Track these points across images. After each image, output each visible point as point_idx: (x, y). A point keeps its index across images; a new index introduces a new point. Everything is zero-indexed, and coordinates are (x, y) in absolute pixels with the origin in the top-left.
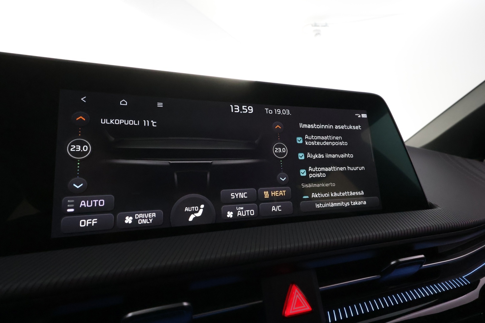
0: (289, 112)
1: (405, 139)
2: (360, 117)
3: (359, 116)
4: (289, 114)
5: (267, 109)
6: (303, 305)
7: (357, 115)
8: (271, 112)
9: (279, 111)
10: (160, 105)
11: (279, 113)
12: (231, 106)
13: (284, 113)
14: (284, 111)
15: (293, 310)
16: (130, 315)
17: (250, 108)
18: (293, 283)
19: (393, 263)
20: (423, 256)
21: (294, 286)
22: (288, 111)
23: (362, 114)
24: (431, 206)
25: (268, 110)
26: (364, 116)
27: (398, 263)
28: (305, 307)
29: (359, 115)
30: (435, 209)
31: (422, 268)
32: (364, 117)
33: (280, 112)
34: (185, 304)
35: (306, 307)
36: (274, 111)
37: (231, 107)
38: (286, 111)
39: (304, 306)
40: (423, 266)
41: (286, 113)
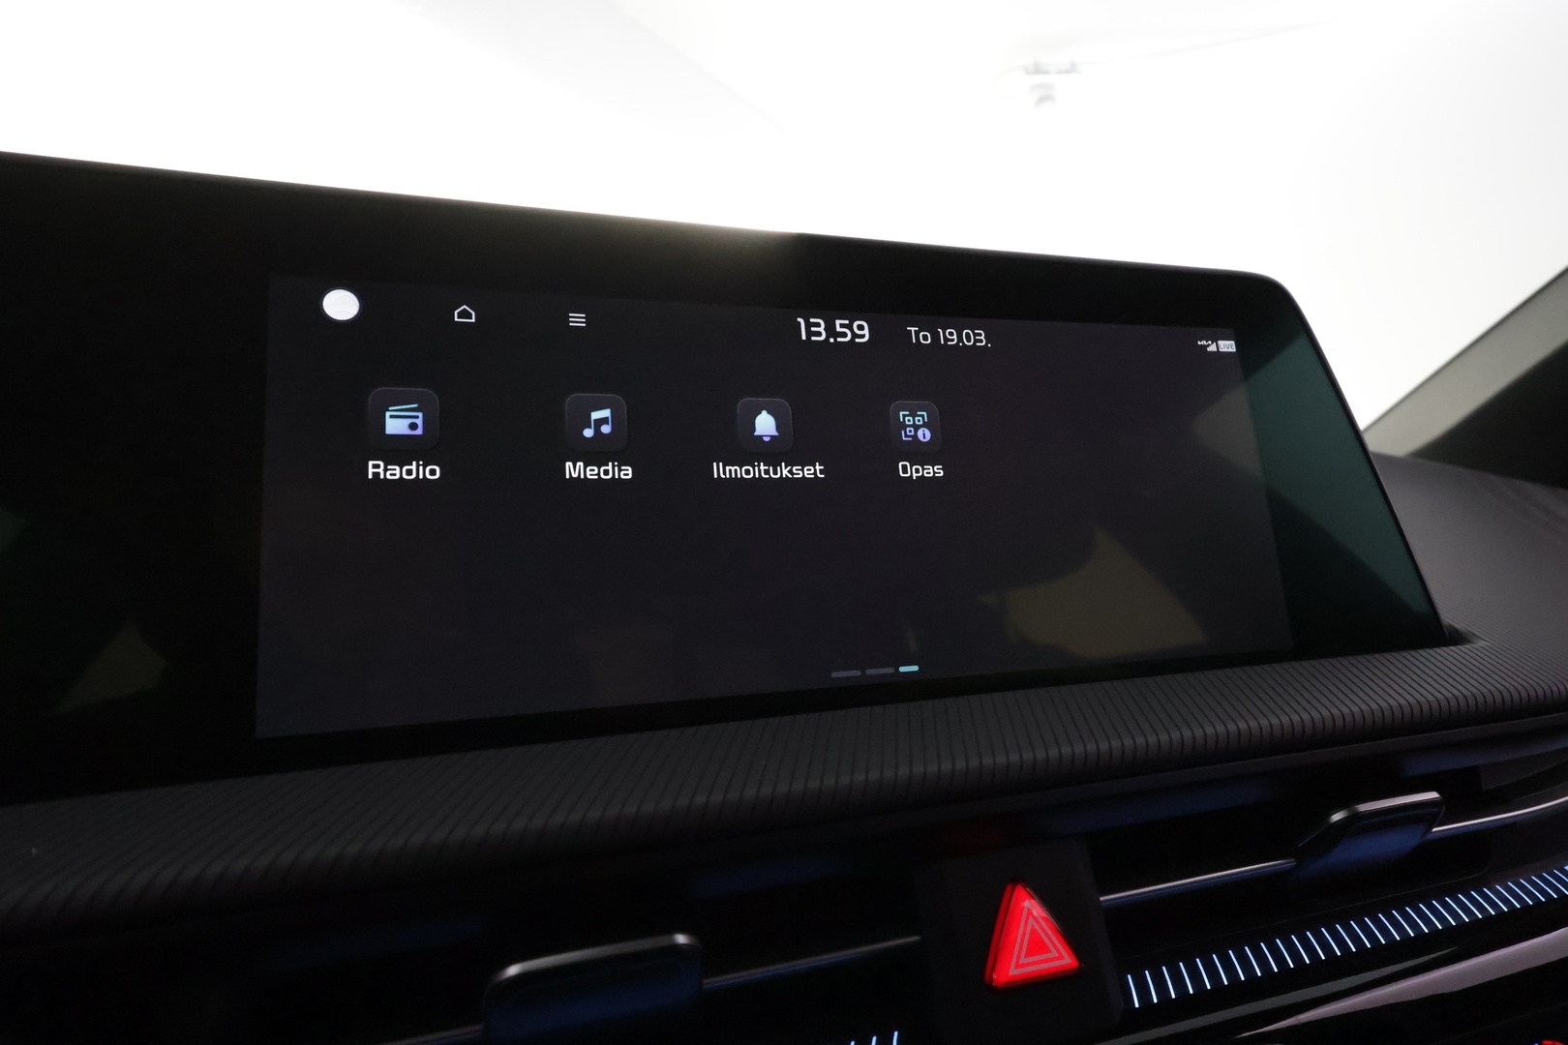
0: (982, 338)
1: (1363, 418)
2: (1216, 350)
3: (1212, 348)
4: (984, 343)
5: (913, 329)
6: (1050, 952)
7: (1204, 343)
8: (926, 339)
9: (951, 334)
10: (577, 320)
11: (953, 340)
12: (799, 319)
13: (969, 341)
14: (968, 335)
15: (1018, 966)
16: (513, 970)
17: (861, 328)
18: (1015, 881)
19: (1336, 817)
20: (1433, 795)
21: (1020, 891)
22: (980, 335)
23: (1219, 342)
24: (1455, 638)
25: (917, 333)
26: (1227, 346)
27: (1355, 818)
28: (1059, 957)
29: (1209, 345)
30: (1467, 646)
31: (1430, 836)
32: (1226, 350)
33: (955, 337)
34: (681, 939)
35: (1061, 957)
36: (935, 337)
37: (800, 323)
38: (975, 335)
39: (1054, 954)
40: (1434, 830)
41: (976, 341)
